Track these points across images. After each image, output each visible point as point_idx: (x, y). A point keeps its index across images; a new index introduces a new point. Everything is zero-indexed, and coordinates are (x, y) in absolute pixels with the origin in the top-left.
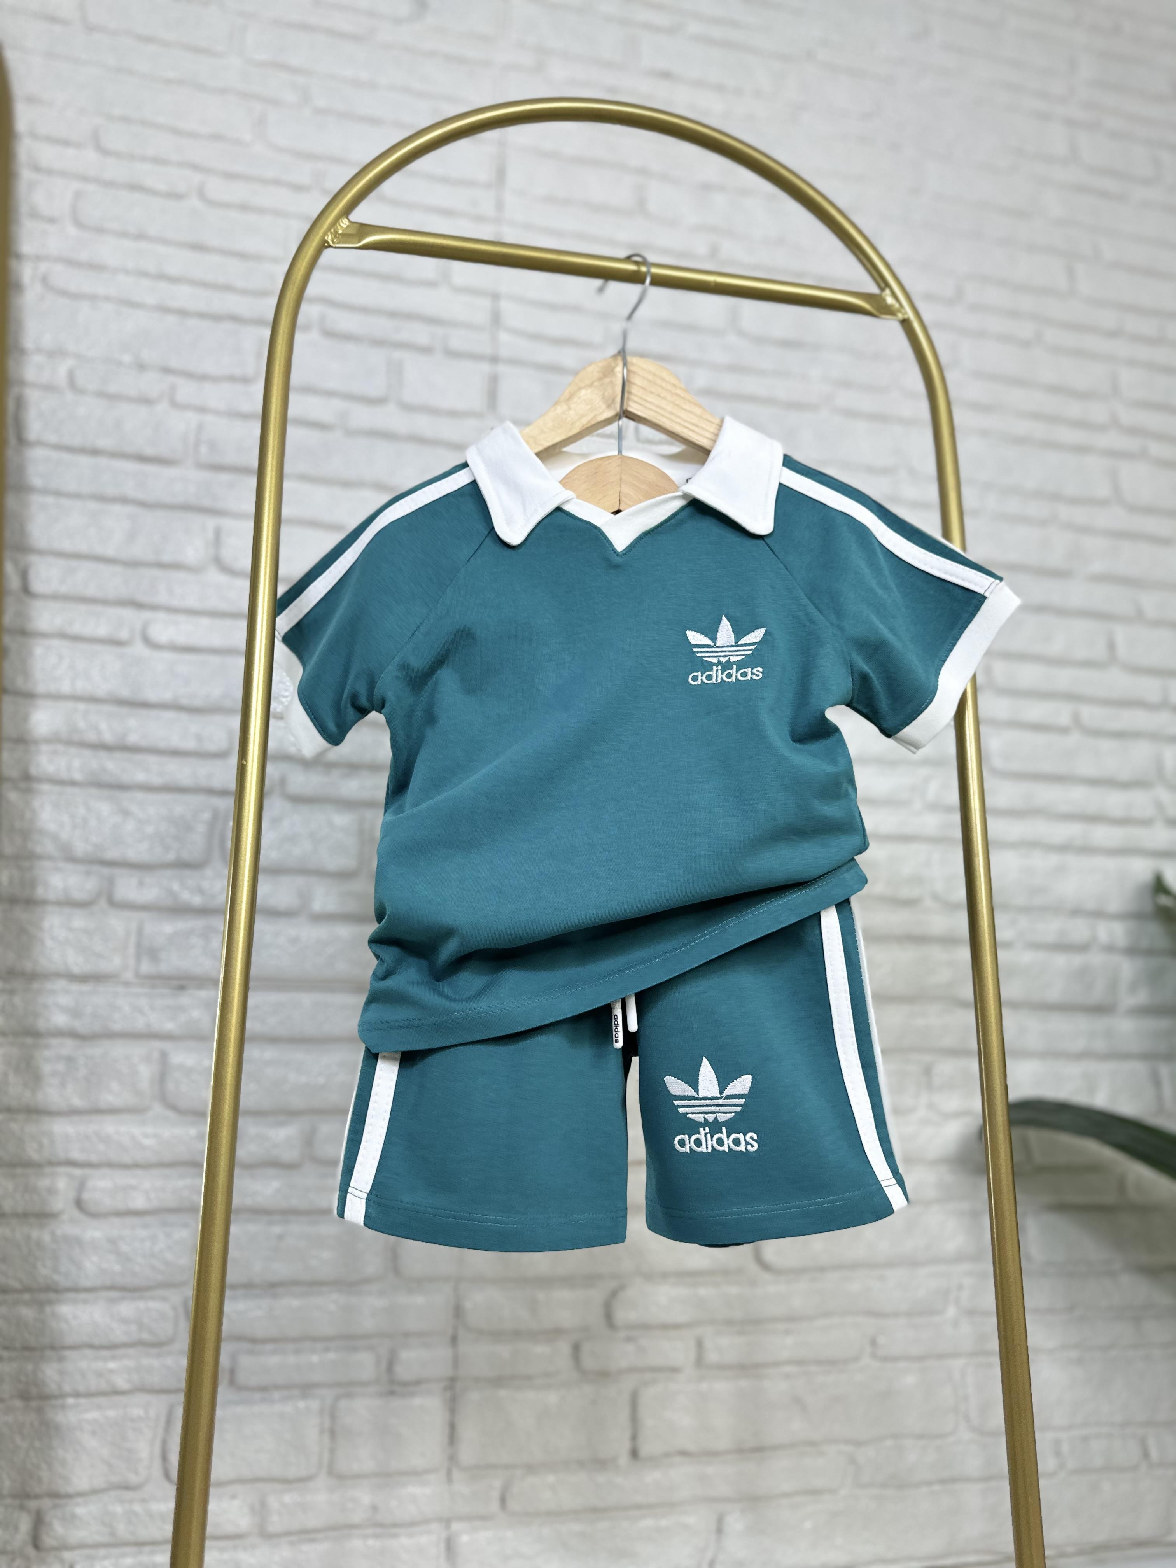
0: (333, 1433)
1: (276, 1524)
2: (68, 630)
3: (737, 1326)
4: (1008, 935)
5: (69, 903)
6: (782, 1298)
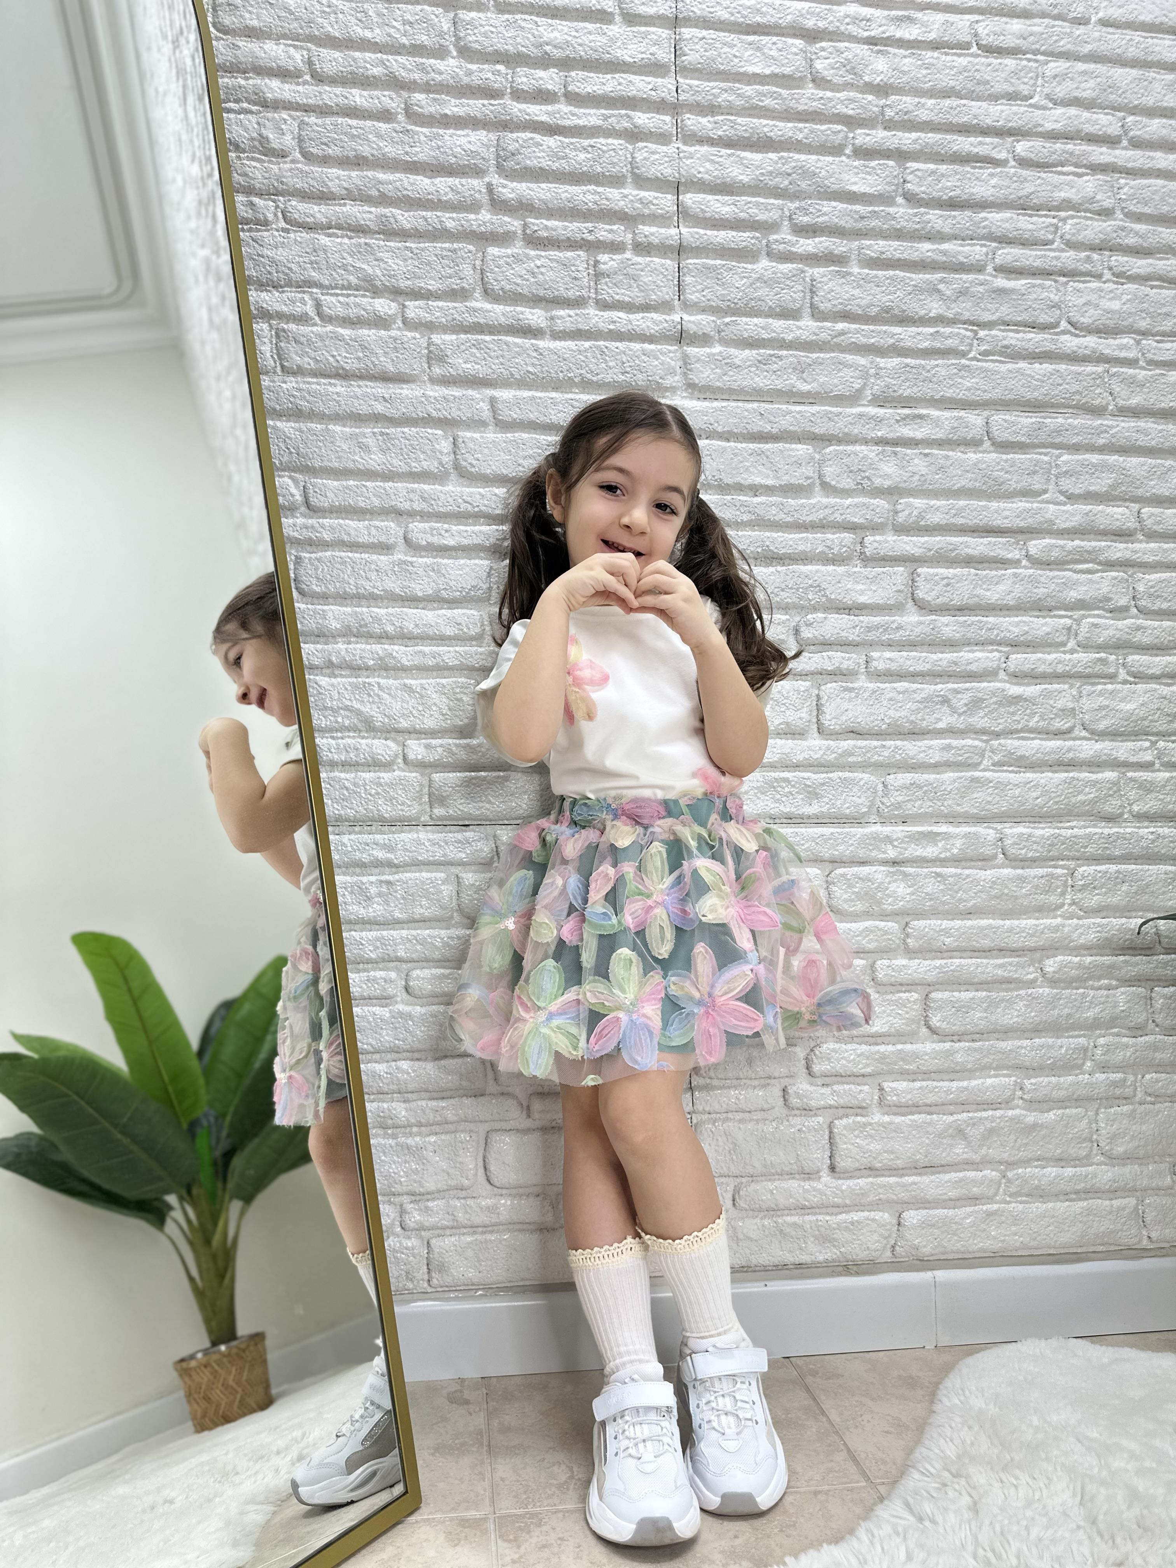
2: (346, 538)
3: (911, 1076)
4: (1148, 757)
5: (376, 764)
6: (949, 1053)
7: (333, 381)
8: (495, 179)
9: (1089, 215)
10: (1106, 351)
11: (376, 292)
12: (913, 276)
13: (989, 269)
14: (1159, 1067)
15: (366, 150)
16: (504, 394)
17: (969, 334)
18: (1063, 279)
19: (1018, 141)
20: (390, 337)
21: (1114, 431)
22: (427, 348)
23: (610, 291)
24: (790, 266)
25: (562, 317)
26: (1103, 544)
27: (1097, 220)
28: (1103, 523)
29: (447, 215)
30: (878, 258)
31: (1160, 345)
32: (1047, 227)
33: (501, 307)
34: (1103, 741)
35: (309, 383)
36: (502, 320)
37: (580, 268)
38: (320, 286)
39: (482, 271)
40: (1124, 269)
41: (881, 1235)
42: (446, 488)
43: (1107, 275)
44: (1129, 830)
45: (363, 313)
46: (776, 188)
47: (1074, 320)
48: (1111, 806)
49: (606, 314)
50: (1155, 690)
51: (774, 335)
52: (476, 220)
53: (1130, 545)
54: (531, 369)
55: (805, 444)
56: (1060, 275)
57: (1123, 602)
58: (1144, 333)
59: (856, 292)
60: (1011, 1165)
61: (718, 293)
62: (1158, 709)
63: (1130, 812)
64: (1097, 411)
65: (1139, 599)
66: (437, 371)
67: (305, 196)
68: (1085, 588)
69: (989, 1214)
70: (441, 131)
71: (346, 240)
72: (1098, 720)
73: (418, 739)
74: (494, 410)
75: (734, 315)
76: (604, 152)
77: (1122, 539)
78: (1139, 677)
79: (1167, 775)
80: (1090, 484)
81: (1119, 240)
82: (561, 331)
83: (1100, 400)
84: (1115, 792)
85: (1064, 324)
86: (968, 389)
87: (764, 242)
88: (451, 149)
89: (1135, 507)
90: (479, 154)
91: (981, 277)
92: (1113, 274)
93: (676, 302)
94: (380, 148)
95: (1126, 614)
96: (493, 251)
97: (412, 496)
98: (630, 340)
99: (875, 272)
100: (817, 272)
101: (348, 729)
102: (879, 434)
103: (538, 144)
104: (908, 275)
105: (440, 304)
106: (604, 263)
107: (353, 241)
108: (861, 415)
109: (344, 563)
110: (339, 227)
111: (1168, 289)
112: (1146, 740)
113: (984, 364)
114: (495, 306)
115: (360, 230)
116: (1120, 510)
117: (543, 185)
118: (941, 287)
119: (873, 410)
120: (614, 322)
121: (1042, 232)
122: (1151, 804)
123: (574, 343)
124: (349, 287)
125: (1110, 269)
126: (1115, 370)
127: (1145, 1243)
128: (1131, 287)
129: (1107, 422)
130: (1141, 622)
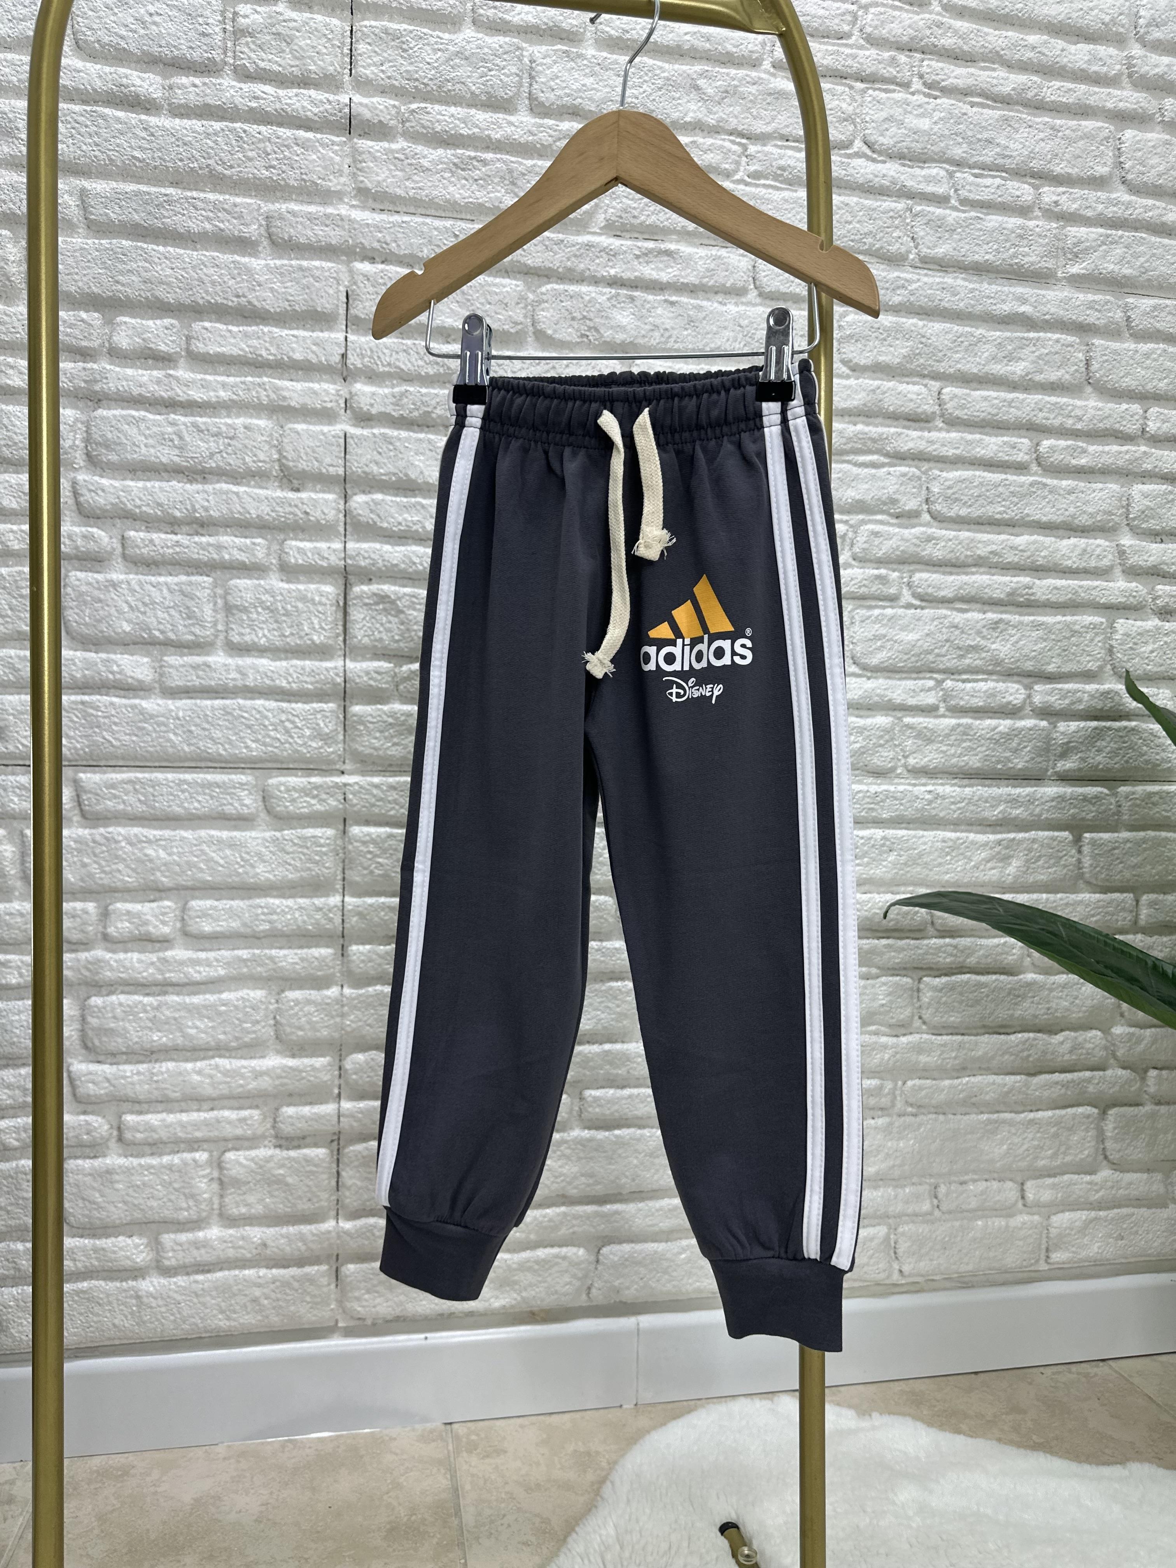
0: (221, 1182)
1: (171, 1259)
3: (620, 1082)
4: (930, 699)
9: (897, 3)
10: (909, 183)
12: (666, 66)
13: (767, 65)
14: (925, 1073)
16: (98, 186)
17: (735, 148)
18: (859, 85)
21: (914, 286)
23: (252, 55)
24: (502, 39)
25: (184, 87)
26: (893, 430)
27: (907, 11)
28: (891, 403)
30: (619, 38)
31: (979, 180)
32: (843, 14)
33: (98, 67)
34: (875, 678)
36: (98, 84)
37: (210, 21)
40: (938, 78)
41: (574, 1276)
43: (917, 85)
44: (901, 788)
47: (872, 139)
48: (883, 758)
49: (245, 87)
50: (945, 617)
51: (476, 130)
53: (926, 434)
54: (137, 154)
55: (515, 278)
56: (857, 80)
57: (911, 504)
58: (959, 164)
59: (589, 81)
61: (403, 69)
62: (947, 641)
63: (905, 766)
64: (894, 260)
65: (933, 502)
68: (866, 486)
72: (871, 653)
74: (84, 206)
75: (425, 100)
77: (917, 425)
78: (927, 600)
79: (953, 721)
80: (880, 353)
81: (933, 40)
82: (180, 106)
83: (897, 245)
84: (887, 741)
85: (858, 145)
87: (469, 5)
89: (935, 385)
91: (754, 74)
92: (925, 84)
93: (347, 78)
95: (915, 521)
98: (280, 125)
99: (615, 56)
100: (537, 50)
102: (612, 272)
104: (660, 63)
106: (246, 16)
108: (589, 246)
111: (993, 108)
112: (931, 678)
113: (753, 189)
114: (88, 65)
116: (916, 388)
118: (701, 82)
119: (605, 241)
120: (257, 98)
121: (837, 21)
122: (930, 757)
123: (199, 123)
125: (921, 77)
126: (919, 208)
127: (896, 1277)
128: (945, 102)
129: (907, 274)
130: (933, 531)
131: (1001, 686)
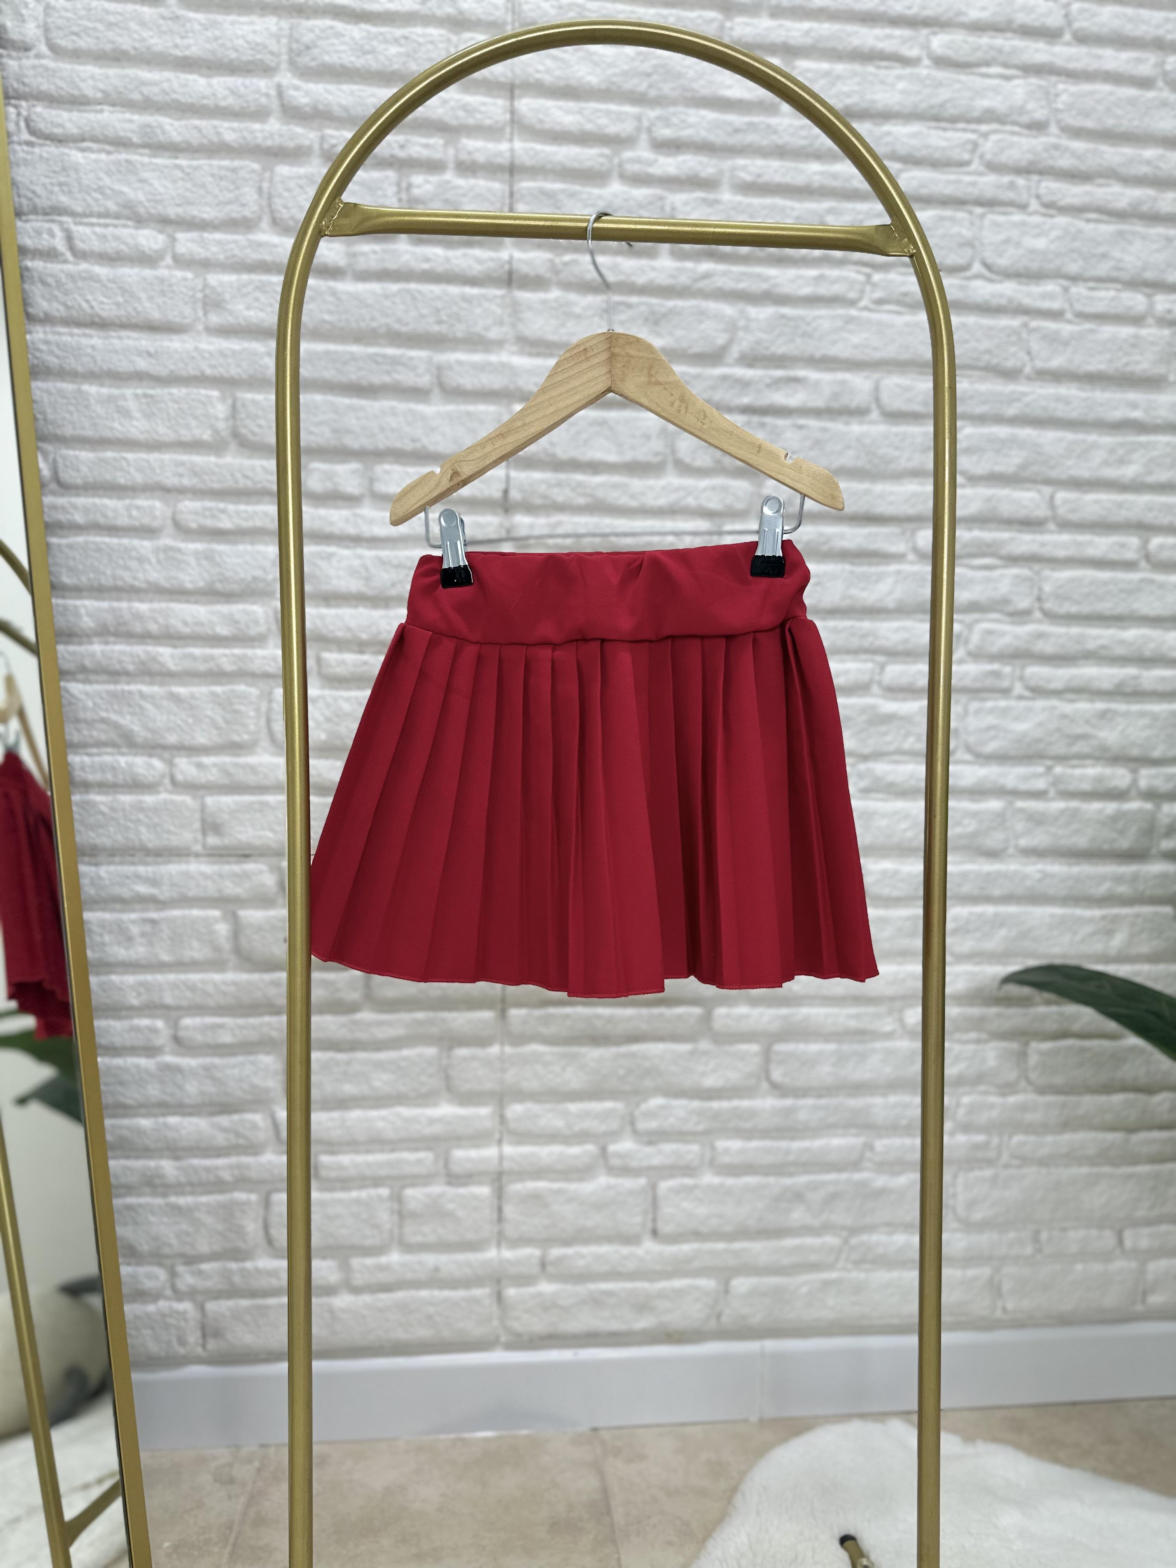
0: (400, 1214)
1: (358, 1279)
2: (102, 521)
3: (747, 1134)
4: (1040, 784)
5: (137, 786)
6: (789, 1112)
7: (88, 331)
8: (286, 78)
9: (1016, 129)
10: (1026, 301)
11: (140, 221)
14: (1030, 1129)
15: (125, 43)
17: (860, 277)
18: (979, 210)
19: (935, 33)
20: (156, 278)
21: (1029, 398)
22: (202, 291)
24: (646, 191)
25: (363, 254)
26: (1007, 534)
27: (1027, 136)
28: (1006, 510)
29: (226, 124)
30: (754, 182)
31: (1093, 293)
32: (965, 143)
34: (989, 765)
35: (59, 334)
37: (388, 193)
38: (72, 214)
39: (270, 197)
40: (1054, 198)
41: (705, 1304)
42: (221, 461)
43: (1034, 205)
44: (1012, 867)
45: (123, 247)
46: (632, 92)
47: (989, 261)
48: (994, 840)
49: (419, 250)
50: (1056, 707)
51: (623, 276)
52: (262, 131)
53: (1038, 537)
54: (326, 317)
56: (975, 205)
57: (1023, 603)
58: (1075, 279)
60: (855, 1231)
62: (1057, 730)
64: (1010, 374)
65: (1045, 601)
66: (215, 319)
67: (53, 100)
68: (981, 588)
69: (827, 1284)
70: (219, 18)
71: (103, 156)
73: (189, 756)
75: (576, 252)
76: (420, 44)
77: (1030, 529)
78: (1038, 691)
79: (1062, 805)
80: (995, 463)
81: (1051, 162)
82: (363, 271)
83: (1014, 360)
84: (999, 824)
85: (977, 267)
86: (856, 347)
87: (616, 161)
88: (231, 40)
89: (1047, 490)
90: (265, 47)
92: (1042, 204)
94: (143, 40)
95: (1028, 618)
96: (283, 170)
97: (181, 470)
99: (749, 200)
100: (679, 199)
101: (105, 744)
103: (339, 35)
105: (218, 236)
106: (419, 187)
107: (113, 157)
108: (724, 378)
109: (99, 550)
110: (95, 140)
111: (1107, 223)
112: (1040, 764)
113: (877, 315)
114: (285, 239)
115: (121, 143)
116: (1030, 494)
117: (345, 87)
119: (739, 371)
120: (428, 259)
121: (957, 150)
122: (1040, 838)
123: (379, 286)
124: (106, 215)
125: (1038, 197)
126: (1035, 324)
127: (999, 1314)
128: (1062, 220)
129: (1021, 387)
130: (1047, 628)
131: (1108, 771)
